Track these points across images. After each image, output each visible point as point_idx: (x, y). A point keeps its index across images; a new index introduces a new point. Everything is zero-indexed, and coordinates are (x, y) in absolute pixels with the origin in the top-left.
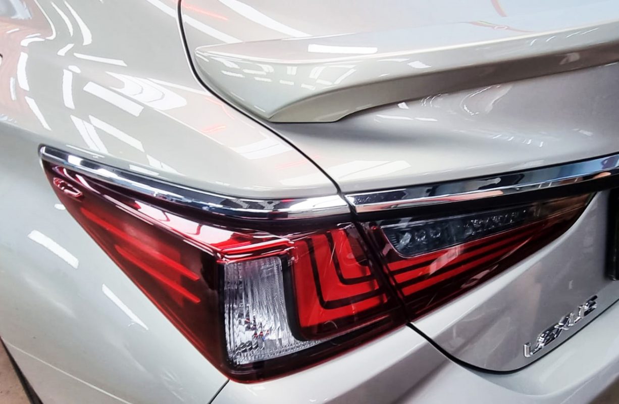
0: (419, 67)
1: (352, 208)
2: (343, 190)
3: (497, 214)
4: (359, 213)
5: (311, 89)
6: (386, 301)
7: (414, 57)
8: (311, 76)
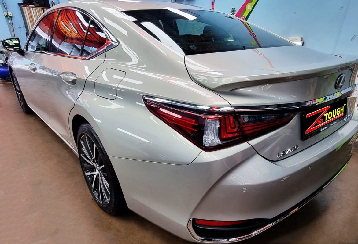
0: (247, 79)
1: (234, 110)
2: (232, 106)
3: (274, 115)
4: (236, 112)
5: (222, 84)
6: (241, 134)
7: (246, 77)
8: (222, 81)
